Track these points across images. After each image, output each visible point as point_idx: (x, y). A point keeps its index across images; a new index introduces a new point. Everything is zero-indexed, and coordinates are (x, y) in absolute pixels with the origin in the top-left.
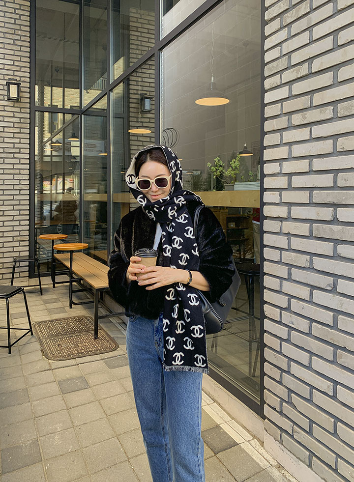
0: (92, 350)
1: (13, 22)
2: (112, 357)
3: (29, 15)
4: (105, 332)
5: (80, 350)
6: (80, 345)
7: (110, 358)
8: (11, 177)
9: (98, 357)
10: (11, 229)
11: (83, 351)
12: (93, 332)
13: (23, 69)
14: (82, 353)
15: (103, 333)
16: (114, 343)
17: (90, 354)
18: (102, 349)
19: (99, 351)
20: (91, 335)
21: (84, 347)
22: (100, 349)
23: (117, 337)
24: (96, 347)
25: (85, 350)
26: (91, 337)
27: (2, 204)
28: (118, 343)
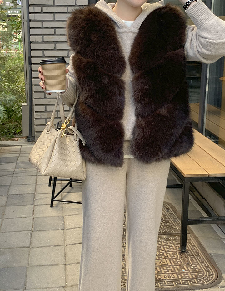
4: (196, 239)
5: (159, 273)
6: (158, 262)
11: (163, 277)
12: (178, 237)
15: (193, 242)
16: (213, 267)
17: (175, 286)
18: (195, 279)
19: (190, 283)
20: (174, 242)
21: (165, 268)
22: (191, 277)
23: (218, 255)
24: (184, 273)
25: (167, 275)
26: (176, 247)
27: (53, 33)
28: (221, 269)
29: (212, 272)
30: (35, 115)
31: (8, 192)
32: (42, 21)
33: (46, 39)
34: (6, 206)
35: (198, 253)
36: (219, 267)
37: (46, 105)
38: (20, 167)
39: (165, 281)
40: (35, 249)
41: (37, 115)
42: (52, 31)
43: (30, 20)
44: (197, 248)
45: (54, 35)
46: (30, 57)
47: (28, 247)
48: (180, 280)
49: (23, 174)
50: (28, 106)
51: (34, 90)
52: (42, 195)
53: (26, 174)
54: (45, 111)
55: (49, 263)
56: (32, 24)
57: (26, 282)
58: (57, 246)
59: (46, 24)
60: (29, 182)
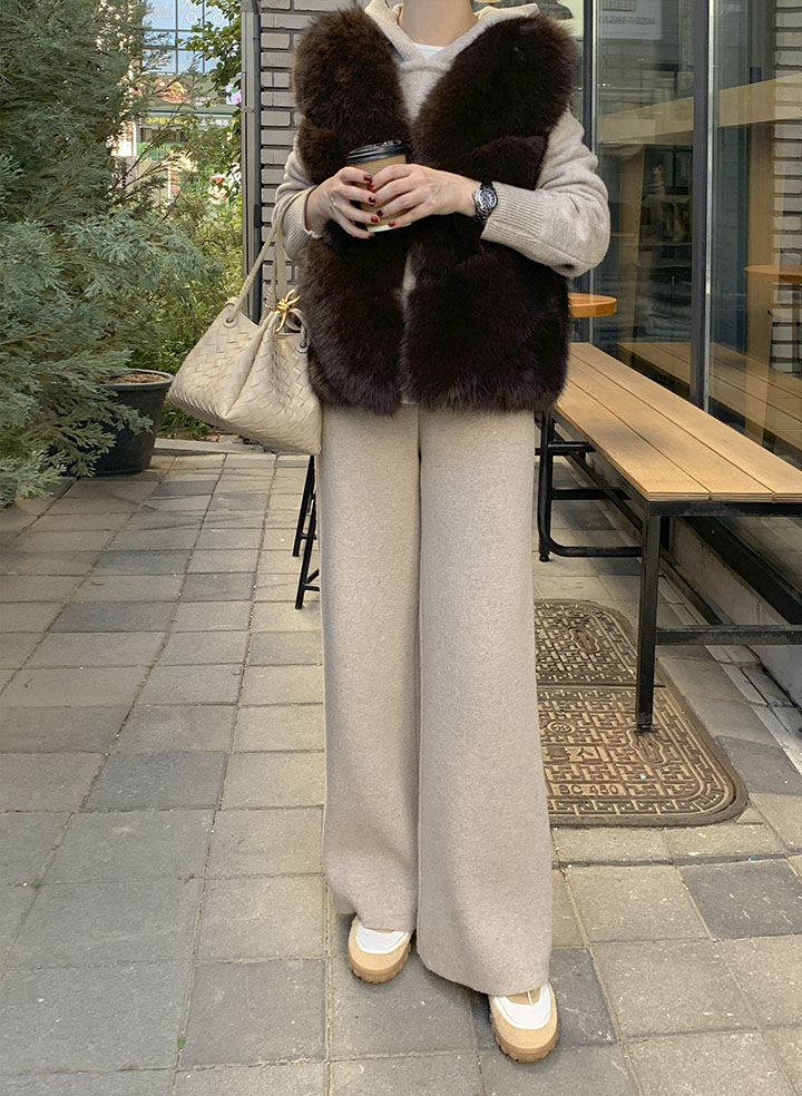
0: (629, 796)
2: (723, 859)
4: (681, 699)
5: (576, 781)
6: (573, 753)
7: (712, 860)
9: (653, 843)
11: (586, 790)
12: (631, 693)
14: (582, 801)
15: (673, 708)
16: (723, 771)
17: (618, 814)
18: (673, 801)
19: (660, 809)
20: (620, 704)
21: (592, 768)
22: (662, 794)
23: (738, 743)
24: (643, 782)
25: (597, 787)
26: (624, 718)
28: (745, 779)
29: (721, 784)
31: (187, 568)
34: (178, 600)
35: (684, 735)
36: (740, 772)
38: (220, 506)
39: (593, 801)
40: (251, 710)
44: (682, 723)
47: (232, 704)
48: (633, 801)
49: (227, 524)
52: (275, 578)
53: (237, 524)
55: (285, 747)
57: (221, 792)
58: (310, 704)
60: (241, 545)
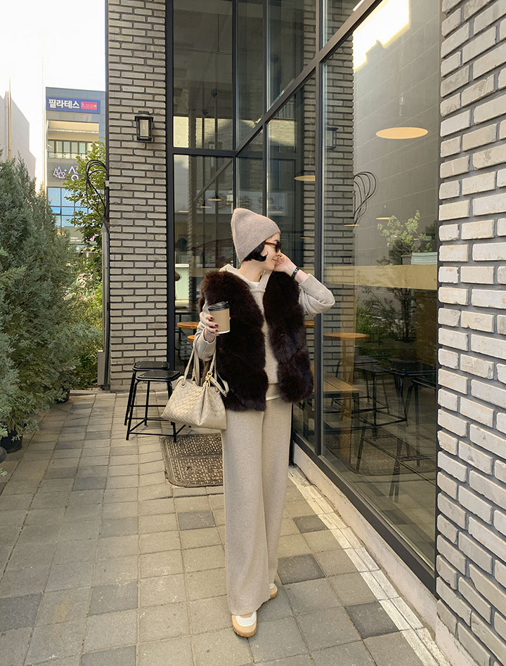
1: (144, 34)
3: (164, 22)
8: (143, 244)
10: (143, 313)
13: (157, 98)
27: (132, 280)
30: (112, 361)
31: (86, 430)
32: (122, 268)
33: (126, 285)
37: (123, 351)
40: (113, 466)
41: (113, 362)
42: (131, 278)
43: (110, 268)
45: (134, 281)
46: (109, 303)
47: (107, 466)
49: (99, 417)
50: (105, 353)
51: (111, 335)
52: (118, 432)
53: (102, 417)
54: (122, 357)
56: (112, 271)
58: (132, 464)
59: (125, 271)
